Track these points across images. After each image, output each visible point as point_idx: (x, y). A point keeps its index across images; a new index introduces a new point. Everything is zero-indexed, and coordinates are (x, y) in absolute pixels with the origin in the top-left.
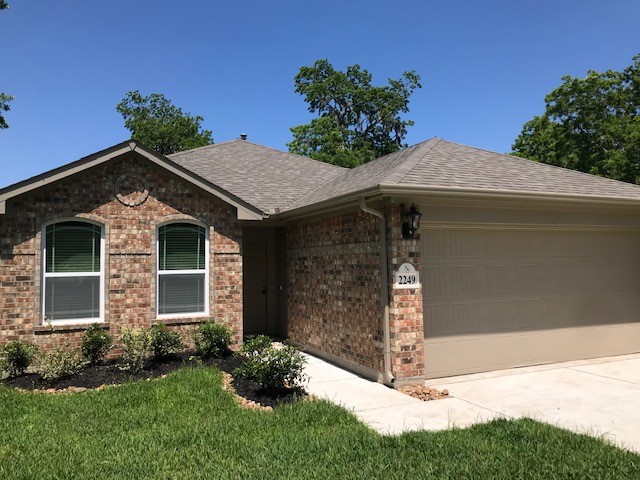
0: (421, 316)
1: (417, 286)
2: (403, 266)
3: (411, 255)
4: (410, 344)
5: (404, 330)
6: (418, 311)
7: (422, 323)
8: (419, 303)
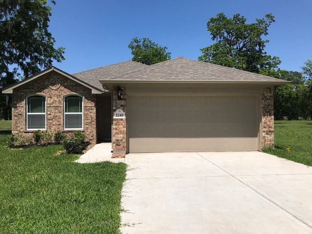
0: (125, 129)
1: (124, 117)
2: (118, 110)
3: (122, 106)
4: (120, 139)
5: (117, 133)
6: (124, 127)
7: (125, 131)
8: (124, 124)
